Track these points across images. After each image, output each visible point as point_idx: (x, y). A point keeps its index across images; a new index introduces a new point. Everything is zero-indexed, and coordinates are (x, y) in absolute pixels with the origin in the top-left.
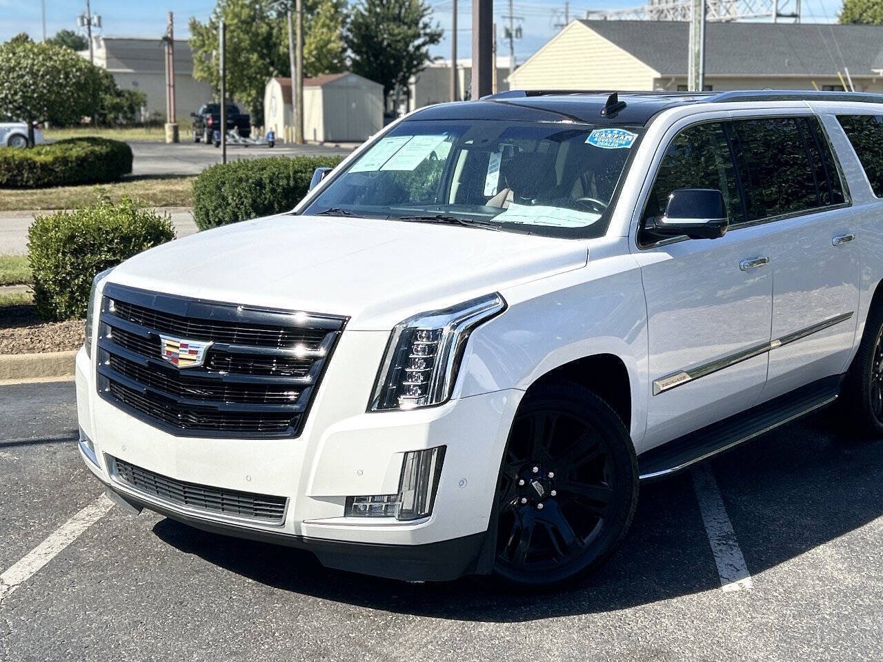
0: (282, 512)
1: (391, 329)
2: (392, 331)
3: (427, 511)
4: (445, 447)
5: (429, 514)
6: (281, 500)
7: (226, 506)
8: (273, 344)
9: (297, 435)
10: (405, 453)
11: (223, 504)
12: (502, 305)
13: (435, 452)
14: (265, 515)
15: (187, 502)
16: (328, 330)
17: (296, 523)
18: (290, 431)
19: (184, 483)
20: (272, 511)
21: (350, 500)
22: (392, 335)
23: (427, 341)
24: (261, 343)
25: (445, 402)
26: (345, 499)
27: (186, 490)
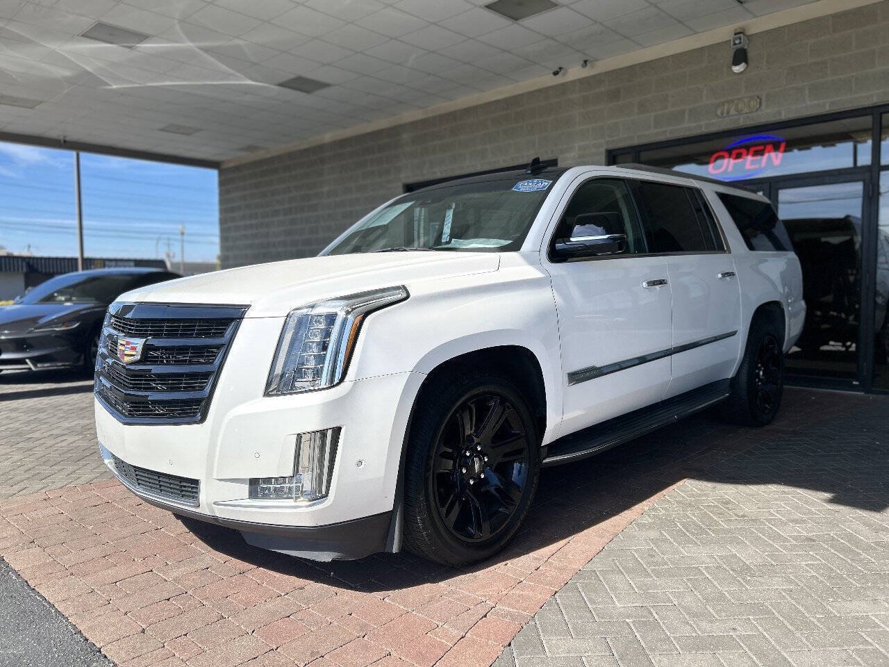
0: (196, 493)
1: (286, 315)
2: (288, 316)
3: (324, 493)
4: (340, 429)
5: (326, 495)
6: (196, 482)
7: (162, 488)
8: (190, 336)
9: (203, 420)
10: (298, 435)
11: (160, 486)
12: (404, 295)
13: (329, 433)
14: (189, 496)
15: (139, 484)
16: (232, 320)
17: (208, 505)
18: (199, 416)
19: (135, 467)
20: (193, 492)
21: (254, 482)
22: (288, 320)
23: (322, 326)
24: (182, 336)
25: (338, 384)
26: (248, 481)
27: (137, 473)
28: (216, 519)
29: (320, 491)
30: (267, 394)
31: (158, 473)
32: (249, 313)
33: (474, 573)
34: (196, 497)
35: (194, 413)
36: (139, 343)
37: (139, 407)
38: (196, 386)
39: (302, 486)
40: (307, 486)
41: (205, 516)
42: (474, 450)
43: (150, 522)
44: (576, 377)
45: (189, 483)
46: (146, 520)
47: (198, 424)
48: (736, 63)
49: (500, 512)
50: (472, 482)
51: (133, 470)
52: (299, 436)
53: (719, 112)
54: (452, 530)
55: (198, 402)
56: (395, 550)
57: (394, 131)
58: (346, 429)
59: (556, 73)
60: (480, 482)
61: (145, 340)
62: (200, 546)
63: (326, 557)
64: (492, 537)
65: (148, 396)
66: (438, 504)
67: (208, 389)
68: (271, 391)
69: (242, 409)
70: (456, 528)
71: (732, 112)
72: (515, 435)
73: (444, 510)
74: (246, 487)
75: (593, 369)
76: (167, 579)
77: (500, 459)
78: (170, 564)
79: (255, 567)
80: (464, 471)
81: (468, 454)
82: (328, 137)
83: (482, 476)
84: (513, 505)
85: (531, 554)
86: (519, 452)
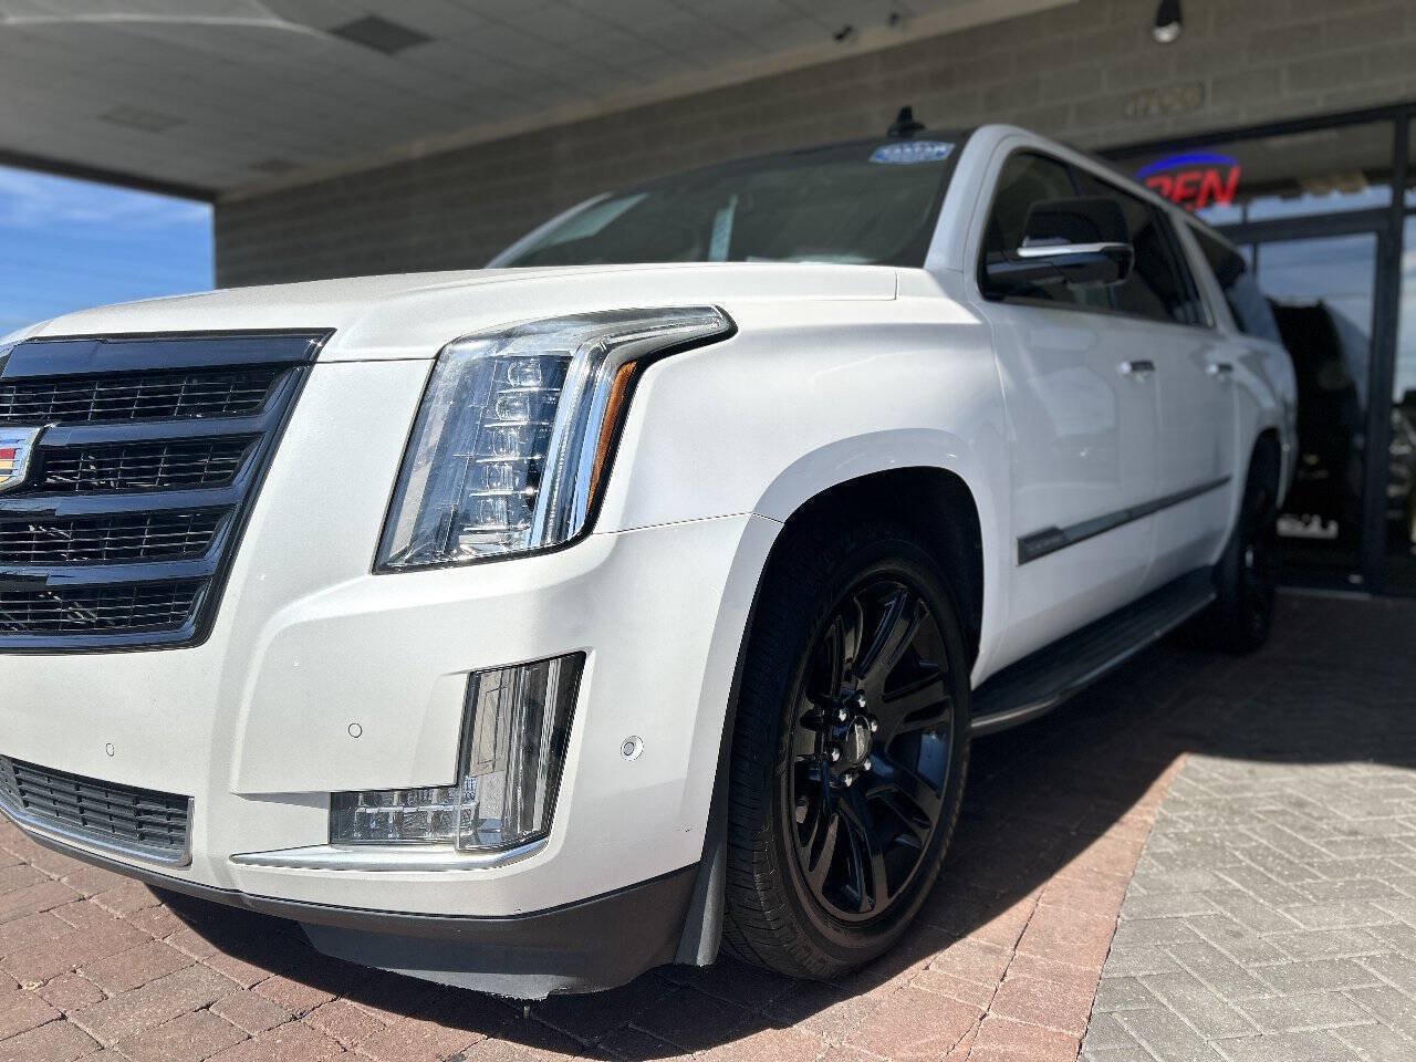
0: (182, 829)
1: (434, 354)
2: (437, 357)
3: (537, 827)
4: (581, 657)
5: (545, 833)
6: (182, 802)
7: (87, 814)
8: (163, 414)
9: (200, 637)
10: (472, 673)
11: (82, 810)
12: (723, 326)
13: (554, 669)
14: (163, 837)
15: (26, 803)
16: (283, 367)
17: (216, 863)
18: (190, 627)
19: (14, 760)
20: (171, 828)
21: (341, 803)
22: (438, 369)
23: (533, 385)
24: (143, 415)
25: (577, 540)
26: (328, 800)
27: (20, 775)
28: (236, 895)
29: (527, 822)
30: (381, 566)
31: (77, 777)
32: (329, 351)
33: (864, 995)
34: (182, 841)
35: (174, 617)
36: (24, 439)
37: (23, 606)
38: (181, 548)
39: (477, 811)
40: (492, 810)
41: (204, 888)
42: (853, 708)
43: (64, 880)
44: (1033, 547)
45: (161, 803)
46: (53, 876)
47: (186, 646)
48: (1162, 22)
49: (901, 845)
50: (849, 781)
51: (10, 767)
52: (475, 678)
53: (1129, 111)
54: (821, 898)
55: (187, 587)
56: (702, 960)
57: (542, 138)
58: (598, 659)
59: (840, 37)
60: (865, 779)
61: (38, 429)
62: (189, 944)
63: (533, 988)
64: (893, 904)
65: (44, 579)
66: (798, 841)
67: (215, 554)
68: (393, 560)
69: (310, 608)
70: (826, 890)
71: (1154, 109)
72: (929, 671)
73: (806, 852)
74: (323, 815)
75: (1052, 532)
76: (102, 1041)
77: (899, 727)
78: (111, 995)
79: (331, 996)
80: (836, 756)
81: (843, 717)
82: (418, 148)
83: (868, 766)
84: (926, 827)
85: (971, 938)
86: (936, 709)
